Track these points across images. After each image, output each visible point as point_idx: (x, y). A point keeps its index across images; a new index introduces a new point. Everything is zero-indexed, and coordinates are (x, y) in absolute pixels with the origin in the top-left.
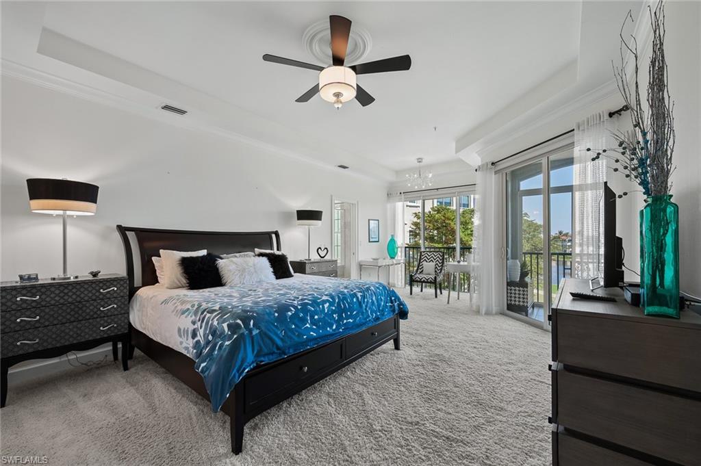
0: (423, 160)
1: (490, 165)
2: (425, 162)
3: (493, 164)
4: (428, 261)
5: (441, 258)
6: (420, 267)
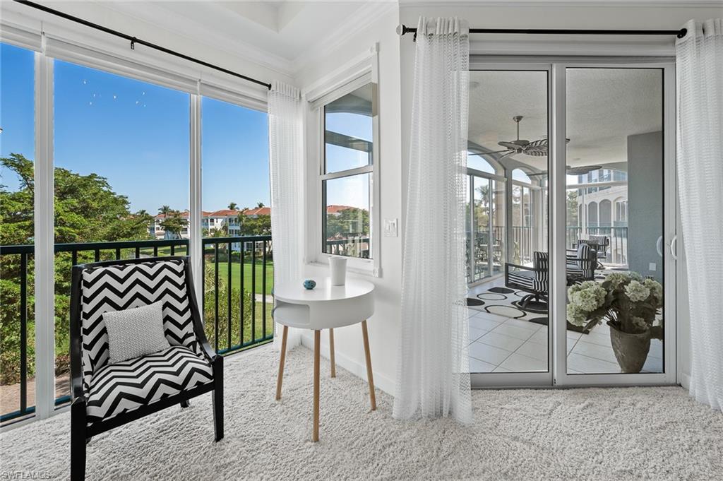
4: (121, 302)
5: (180, 281)
6: (87, 339)
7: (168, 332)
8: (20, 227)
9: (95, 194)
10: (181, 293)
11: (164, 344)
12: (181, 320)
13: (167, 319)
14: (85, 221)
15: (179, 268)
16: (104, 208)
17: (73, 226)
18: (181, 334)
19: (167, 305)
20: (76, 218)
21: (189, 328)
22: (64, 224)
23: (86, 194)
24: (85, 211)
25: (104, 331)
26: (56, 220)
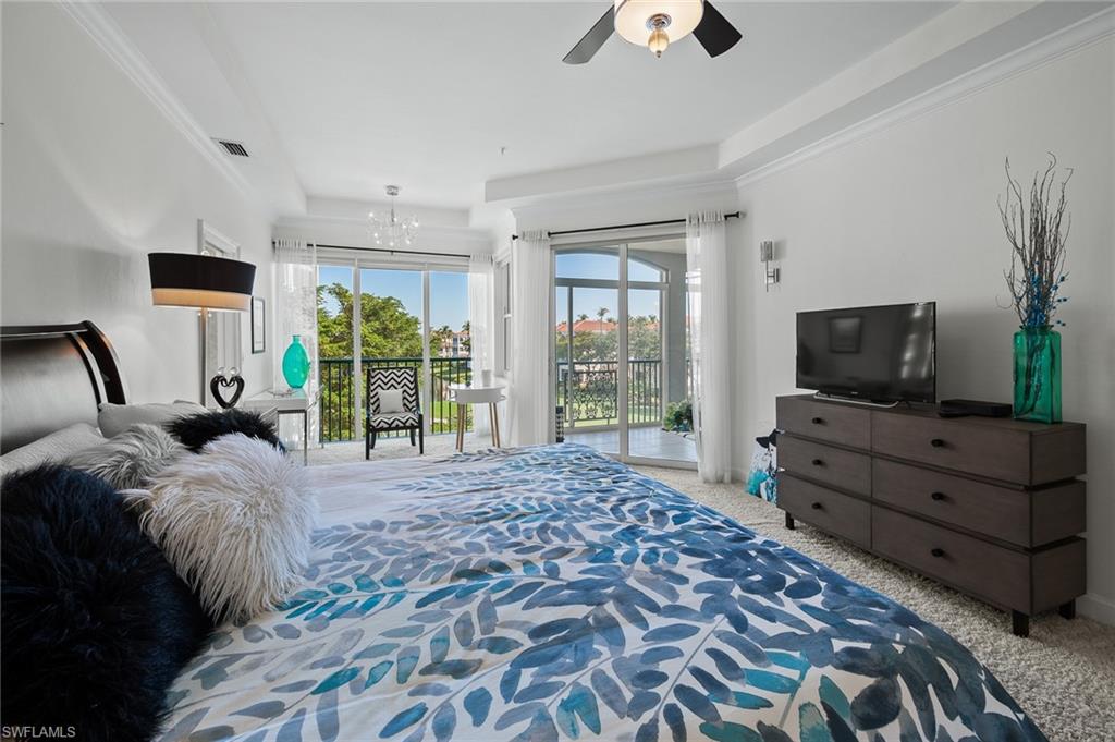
0: (400, 192)
1: (545, 236)
2: (402, 196)
3: (549, 234)
4: (385, 387)
5: (412, 380)
6: (372, 401)
7: (405, 405)
8: (340, 347)
9: (392, 316)
10: (412, 386)
11: (403, 409)
12: (411, 399)
13: (404, 398)
14: (384, 342)
15: (411, 373)
16: (400, 329)
17: (376, 347)
18: (410, 406)
19: (405, 391)
20: (378, 339)
21: (414, 403)
22: (369, 345)
23: (385, 315)
24: (384, 332)
25: (378, 399)
26: (363, 341)
